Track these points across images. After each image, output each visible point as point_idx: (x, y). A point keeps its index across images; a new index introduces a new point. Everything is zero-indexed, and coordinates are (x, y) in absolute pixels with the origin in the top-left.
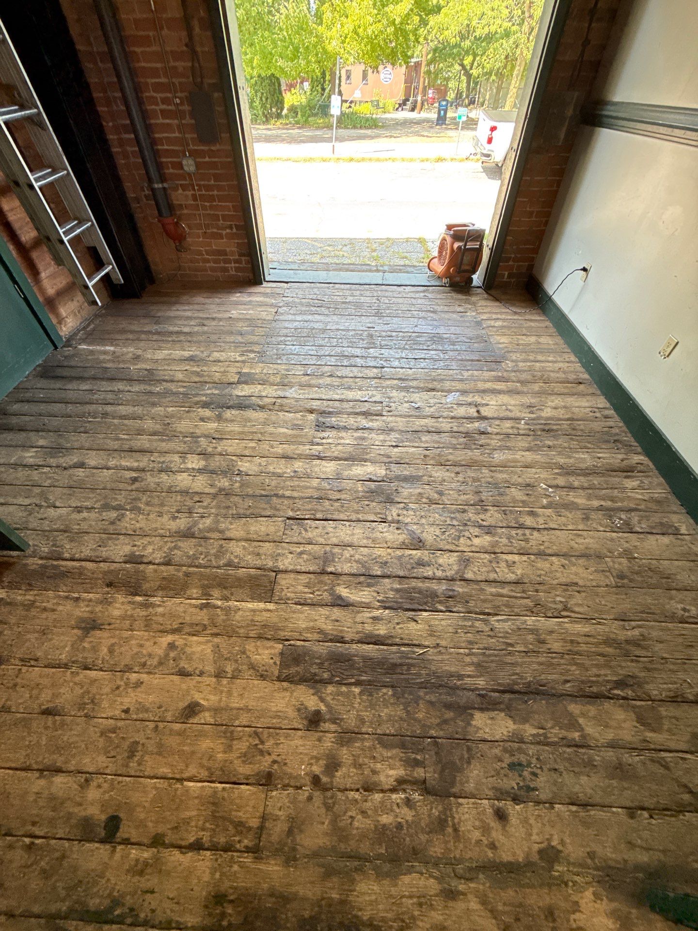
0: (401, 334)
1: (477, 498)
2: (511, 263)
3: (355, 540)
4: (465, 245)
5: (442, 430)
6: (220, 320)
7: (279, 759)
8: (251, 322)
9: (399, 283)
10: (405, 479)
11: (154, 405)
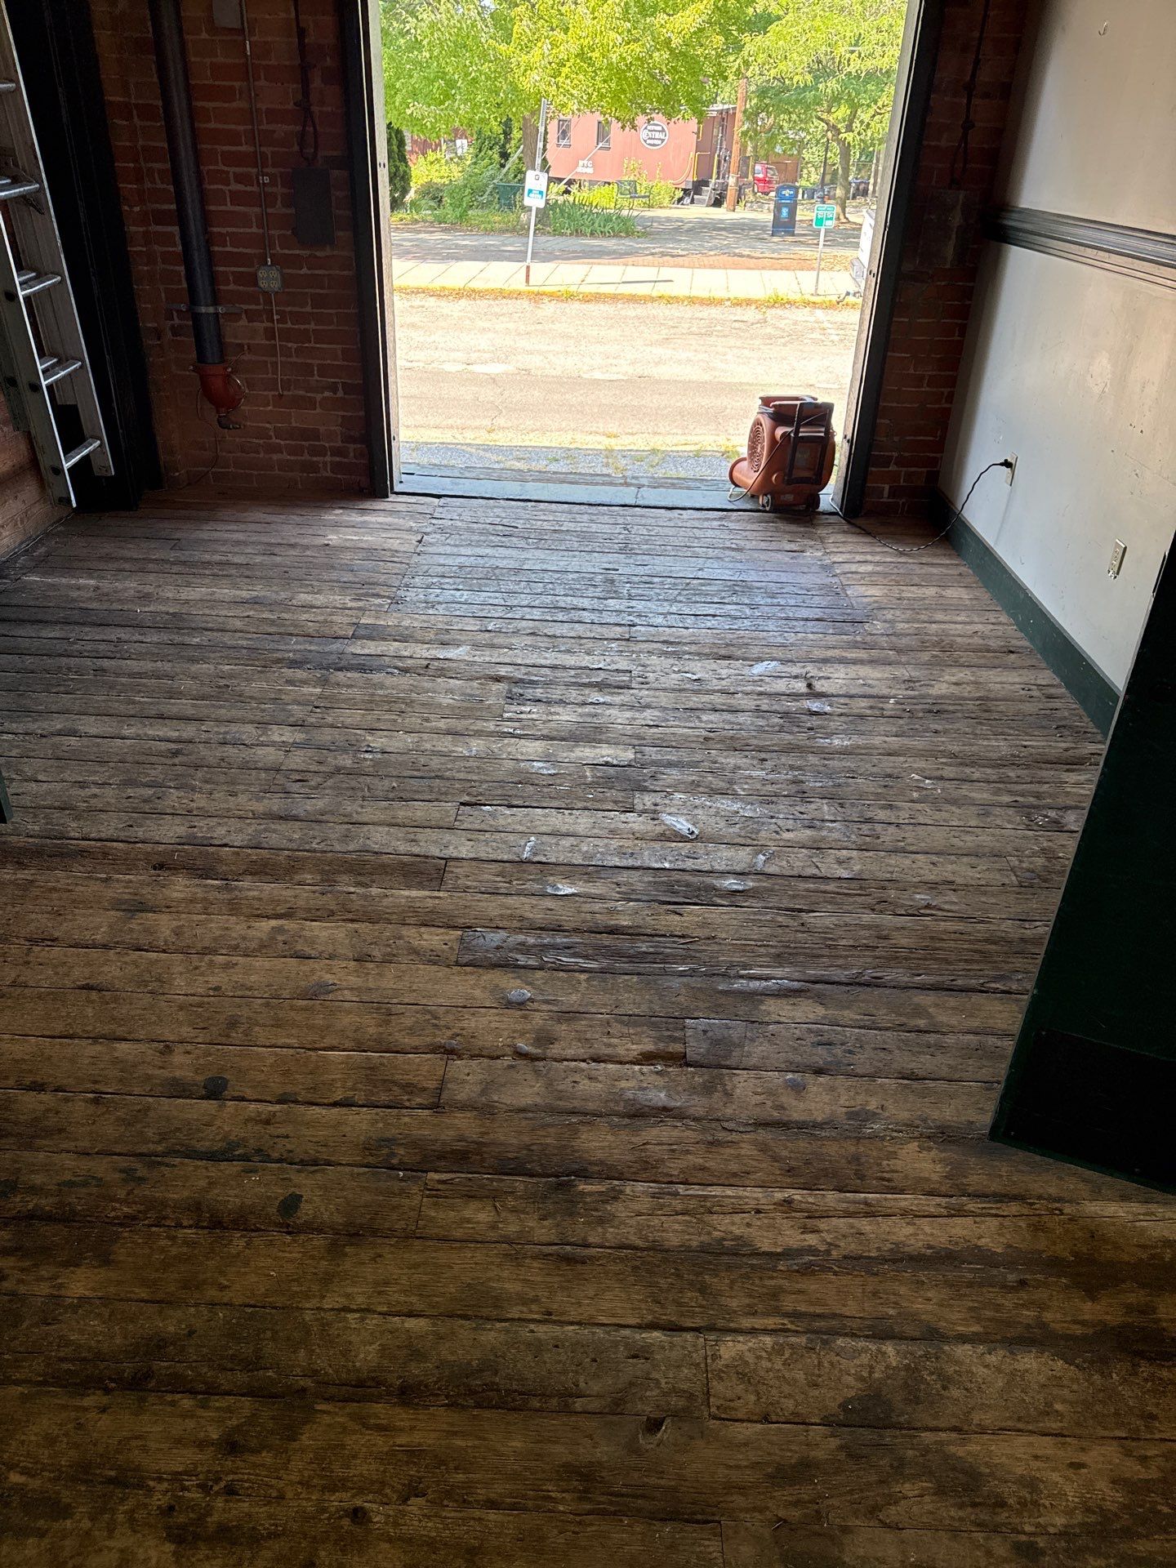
0: (669, 580)
1: (794, 788)
2: (894, 468)
3: (580, 829)
4: (797, 432)
5: (739, 708)
6: (307, 547)
7: (464, 1032)
8: (371, 552)
10: (670, 764)
11: (193, 660)
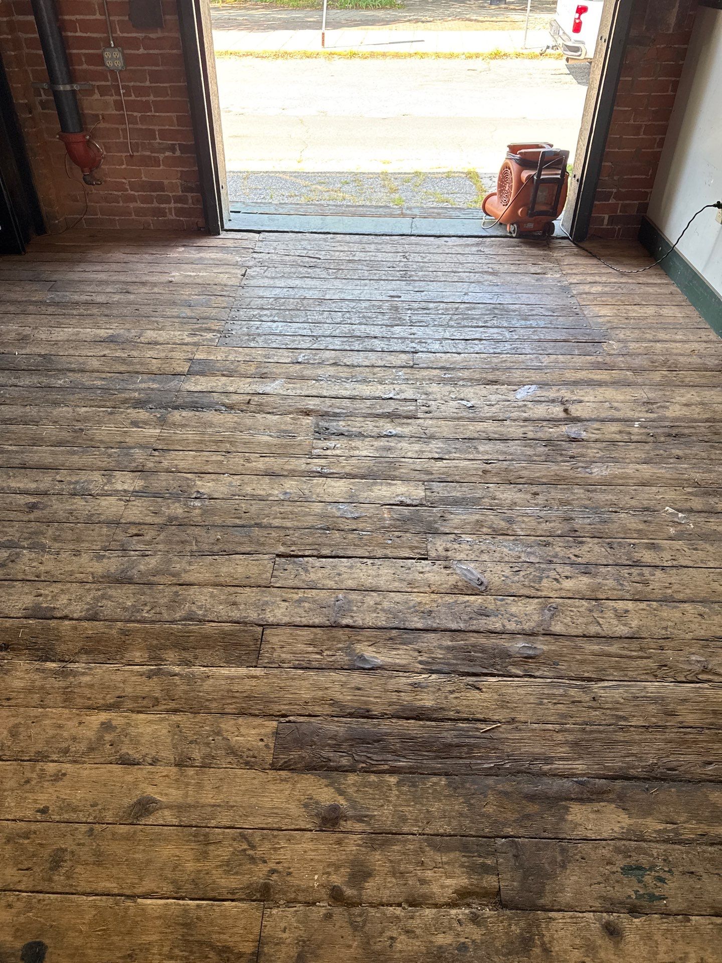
0: (442, 305)
1: (567, 527)
2: (612, 201)
3: (382, 583)
4: (539, 175)
5: (509, 436)
6: (154, 285)
7: (280, 867)
8: (205, 288)
9: (438, 233)
10: (456, 502)
11: (56, 404)
